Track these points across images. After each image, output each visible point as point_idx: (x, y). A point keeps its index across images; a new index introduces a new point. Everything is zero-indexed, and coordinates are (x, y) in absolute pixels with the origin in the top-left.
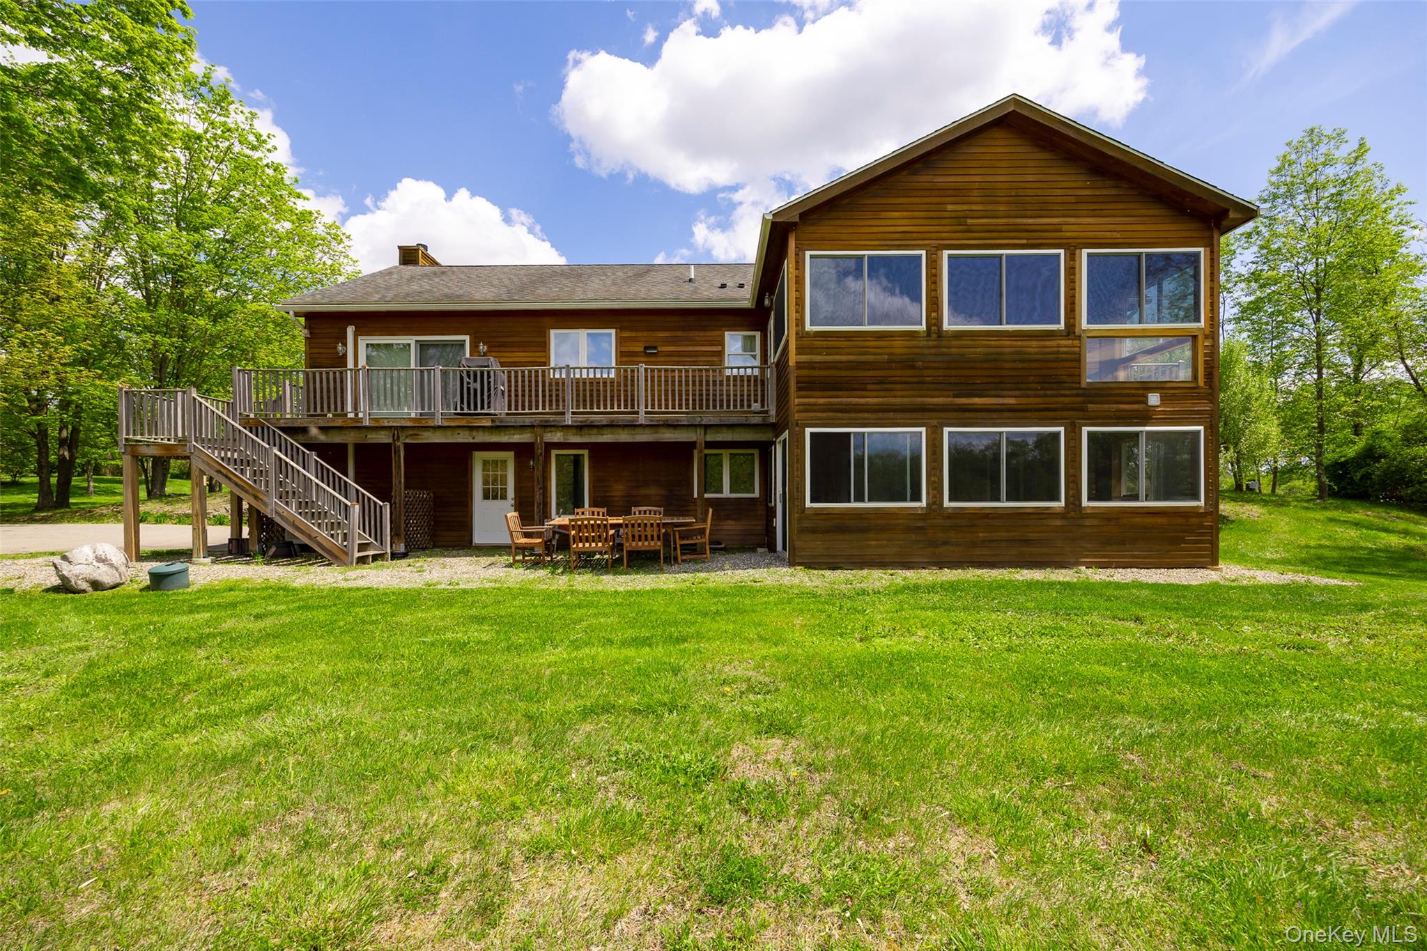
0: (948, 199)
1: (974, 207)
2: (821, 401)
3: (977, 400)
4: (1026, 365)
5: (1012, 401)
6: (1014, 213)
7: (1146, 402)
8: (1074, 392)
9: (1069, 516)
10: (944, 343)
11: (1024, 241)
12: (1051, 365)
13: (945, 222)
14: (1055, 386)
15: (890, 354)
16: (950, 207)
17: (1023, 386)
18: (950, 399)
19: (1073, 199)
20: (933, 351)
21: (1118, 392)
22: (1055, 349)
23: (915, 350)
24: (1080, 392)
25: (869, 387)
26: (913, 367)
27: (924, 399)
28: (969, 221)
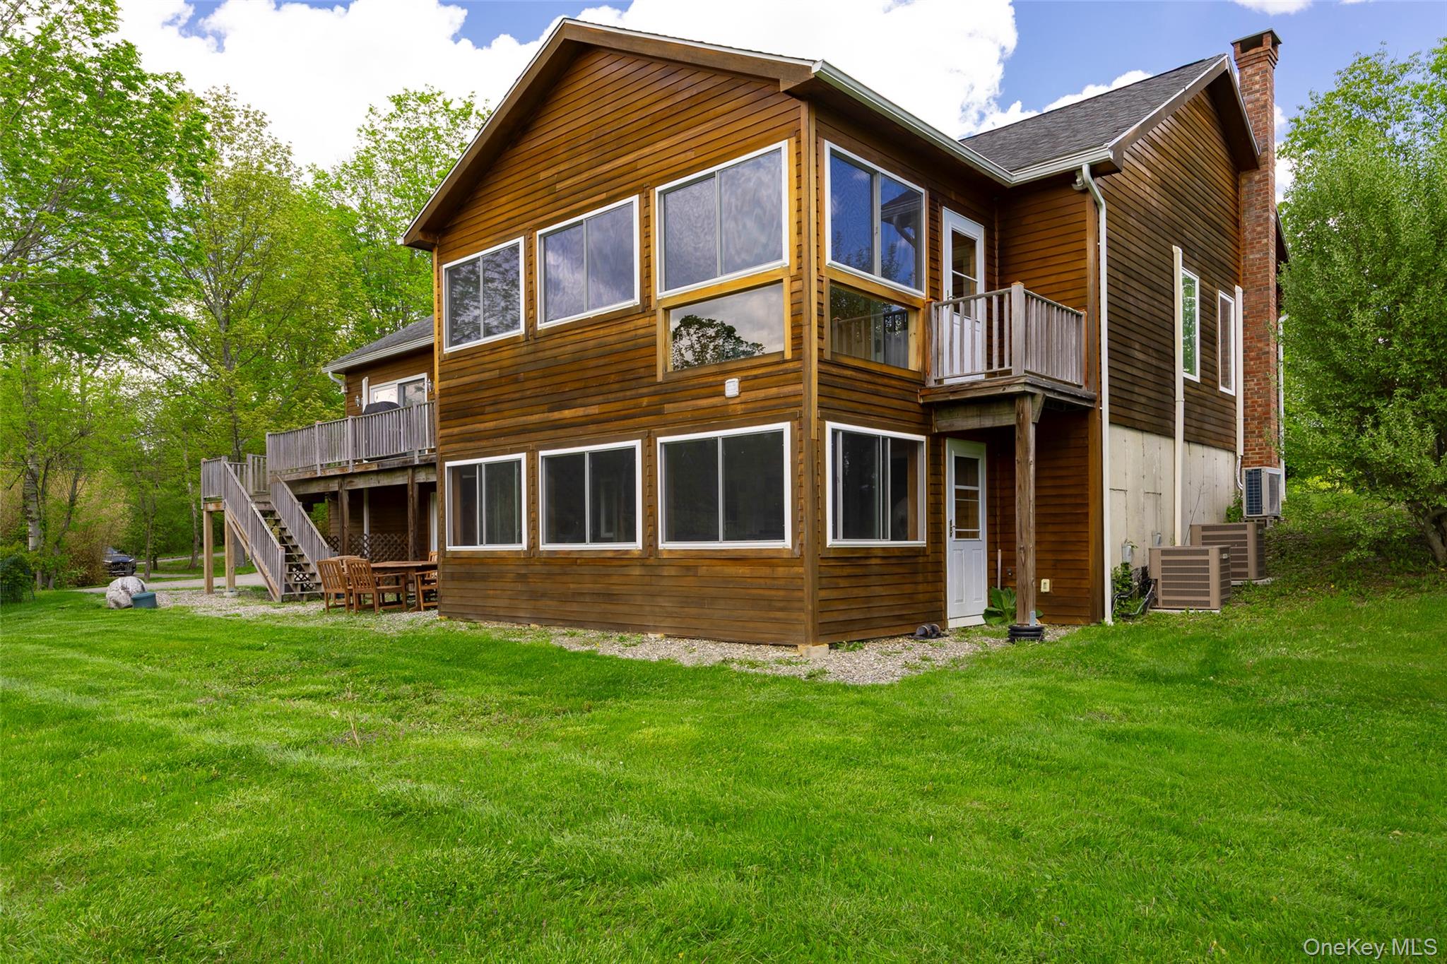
0: (540, 167)
1: (562, 167)
2: (456, 430)
3: (567, 413)
4: (606, 360)
5: (594, 410)
6: (594, 162)
7: (722, 394)
8: (652, 389)
9: (648, 562)
10: (541, 346)
11: (604, 196)
12: (631, 355)
13: (539, 195)
14: (634, 383)
15: (500, 369)
16: (543, 175)
17: (605, 388)
18: (546, 415)
19: (647, 121)
20: (531, 358)
21: (695, 382)
22: (633, 333)
23: (519, 360)
24: (658, 388)
25: (488, 409)
26: (516, 381)
27: (525, 418)
28: (559, 186)
